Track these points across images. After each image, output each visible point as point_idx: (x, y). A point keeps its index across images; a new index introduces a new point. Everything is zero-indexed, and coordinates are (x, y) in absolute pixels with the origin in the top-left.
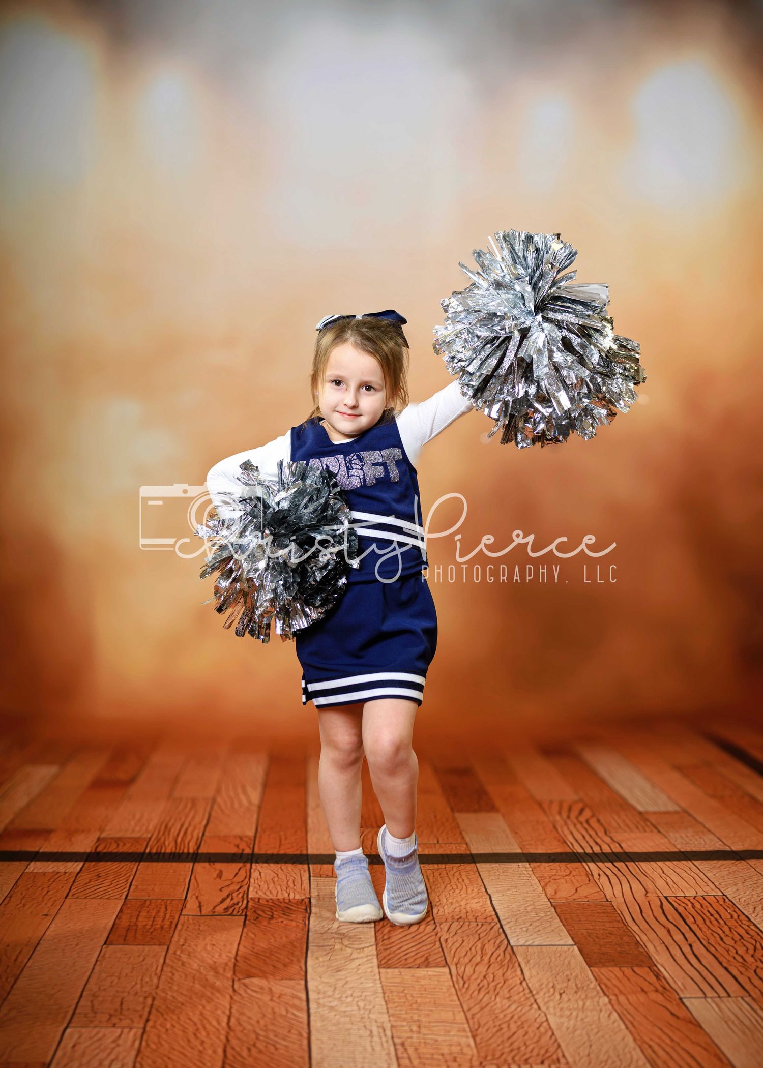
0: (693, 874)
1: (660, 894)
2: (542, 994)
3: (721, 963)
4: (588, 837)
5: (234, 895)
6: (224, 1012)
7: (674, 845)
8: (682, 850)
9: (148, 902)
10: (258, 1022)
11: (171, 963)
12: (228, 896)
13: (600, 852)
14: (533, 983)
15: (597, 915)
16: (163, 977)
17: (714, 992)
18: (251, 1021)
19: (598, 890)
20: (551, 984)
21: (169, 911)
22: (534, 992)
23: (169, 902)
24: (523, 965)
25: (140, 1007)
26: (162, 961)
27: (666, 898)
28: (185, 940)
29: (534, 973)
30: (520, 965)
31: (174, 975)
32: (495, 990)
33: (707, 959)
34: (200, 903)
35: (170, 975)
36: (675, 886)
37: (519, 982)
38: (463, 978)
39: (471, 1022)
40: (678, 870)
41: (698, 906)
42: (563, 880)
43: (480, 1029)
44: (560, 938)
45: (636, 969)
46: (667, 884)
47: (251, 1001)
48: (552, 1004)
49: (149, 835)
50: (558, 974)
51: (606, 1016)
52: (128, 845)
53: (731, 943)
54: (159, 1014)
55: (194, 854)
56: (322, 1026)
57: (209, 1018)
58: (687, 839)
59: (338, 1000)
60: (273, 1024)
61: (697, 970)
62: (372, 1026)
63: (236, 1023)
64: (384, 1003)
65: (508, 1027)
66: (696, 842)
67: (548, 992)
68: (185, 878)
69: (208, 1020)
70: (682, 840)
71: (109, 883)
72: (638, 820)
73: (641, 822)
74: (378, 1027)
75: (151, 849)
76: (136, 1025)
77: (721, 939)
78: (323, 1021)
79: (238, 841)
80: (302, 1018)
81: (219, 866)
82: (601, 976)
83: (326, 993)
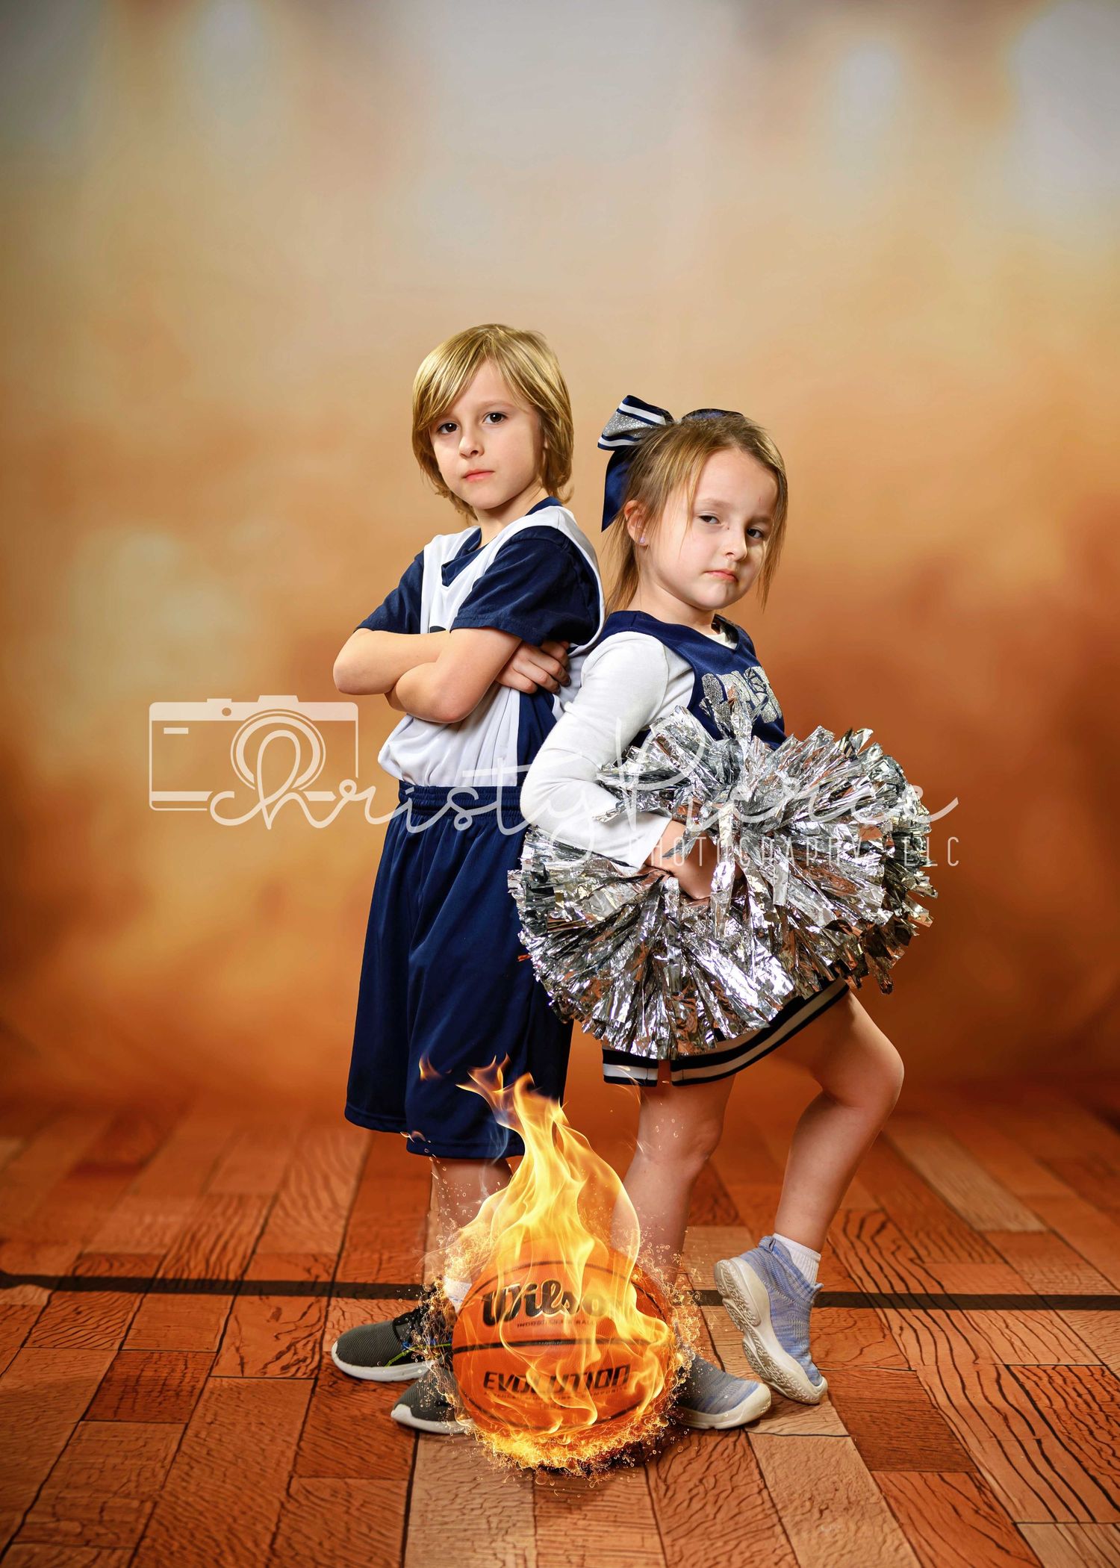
0: (1056, 1331)
1: (998, 1361)
2: (791, 1509)
3: (1085, 1470)
4: (887, 1270)
5: (299, 1346)
6: (267, 1529)
7: (1028, 1284)
8: (1041, 1293)
9: (156, 1356)
10: (320, 1544)
11: (189, 1451)
12: (289, 1348)
13: (906, 1292)
14: (779, 1493)
15: (890, 1390)
16: (174, 1472)
17: (1069, 1514)
18: (310, 1543)
19: (898, 1352)
20: (808, 1495)
21: (190, 1371)
22: (779, 1507)
23: (190, 1355)
24: (763, 1465)
25: (130, 1518)
26: (174, 1447)
27: (1007, 1367)
28: (216, 1415)
29: (780, 1474)
30: (758, 1466)
31: (192, 1468)
32: (716, 1502)
33: (1064, 1462)
34: (242, 1358)
35: (186, 1468)
36: (1024, 1348)
37: (756, 1490)
38: (665, 1481)
39: (668, 1551)
40: (1030, 1324)
41: (1059, 1381)
42: (840, 1336)
43: (683, 1563)
44: (825, 1424)
45: (946, 1475)
46: (1012, 1345)
47: (313, 1512)
48: (806, 1525)
49: (163, 1252)
50: (819, 1480)
51: (892, 1549)
52: (128, 1266)
53: (1107, 1438)
54: (162, 1529)
55: (236, 1281)
56: (424, 1552)
57: (241, 1536)
58: (1051, 1276)
59: (457, 1513)
60: (345, 1547)
61: (1045, 1480)
62: (506, 1554)
63: (285, 1545)
64: (532, 1519)
65: (729, 1560)
66: (1065, 1281)
67: (802, 1507)
68: (218, 1320)
69: (239, 1539)
70: (1042, 1277)
71: (95, 1326)
72: (972, 1242)
73: (977, 1248)
74: (516, 1555)
75: (165, 1273)
76: (122, 1544)
77: (1091, 1433)
78: (428, 1545)
79: (310, 1263)
80: (394, 1539)
81: (276, 1300)
82: (890, 1483)
83: (439, 1503)
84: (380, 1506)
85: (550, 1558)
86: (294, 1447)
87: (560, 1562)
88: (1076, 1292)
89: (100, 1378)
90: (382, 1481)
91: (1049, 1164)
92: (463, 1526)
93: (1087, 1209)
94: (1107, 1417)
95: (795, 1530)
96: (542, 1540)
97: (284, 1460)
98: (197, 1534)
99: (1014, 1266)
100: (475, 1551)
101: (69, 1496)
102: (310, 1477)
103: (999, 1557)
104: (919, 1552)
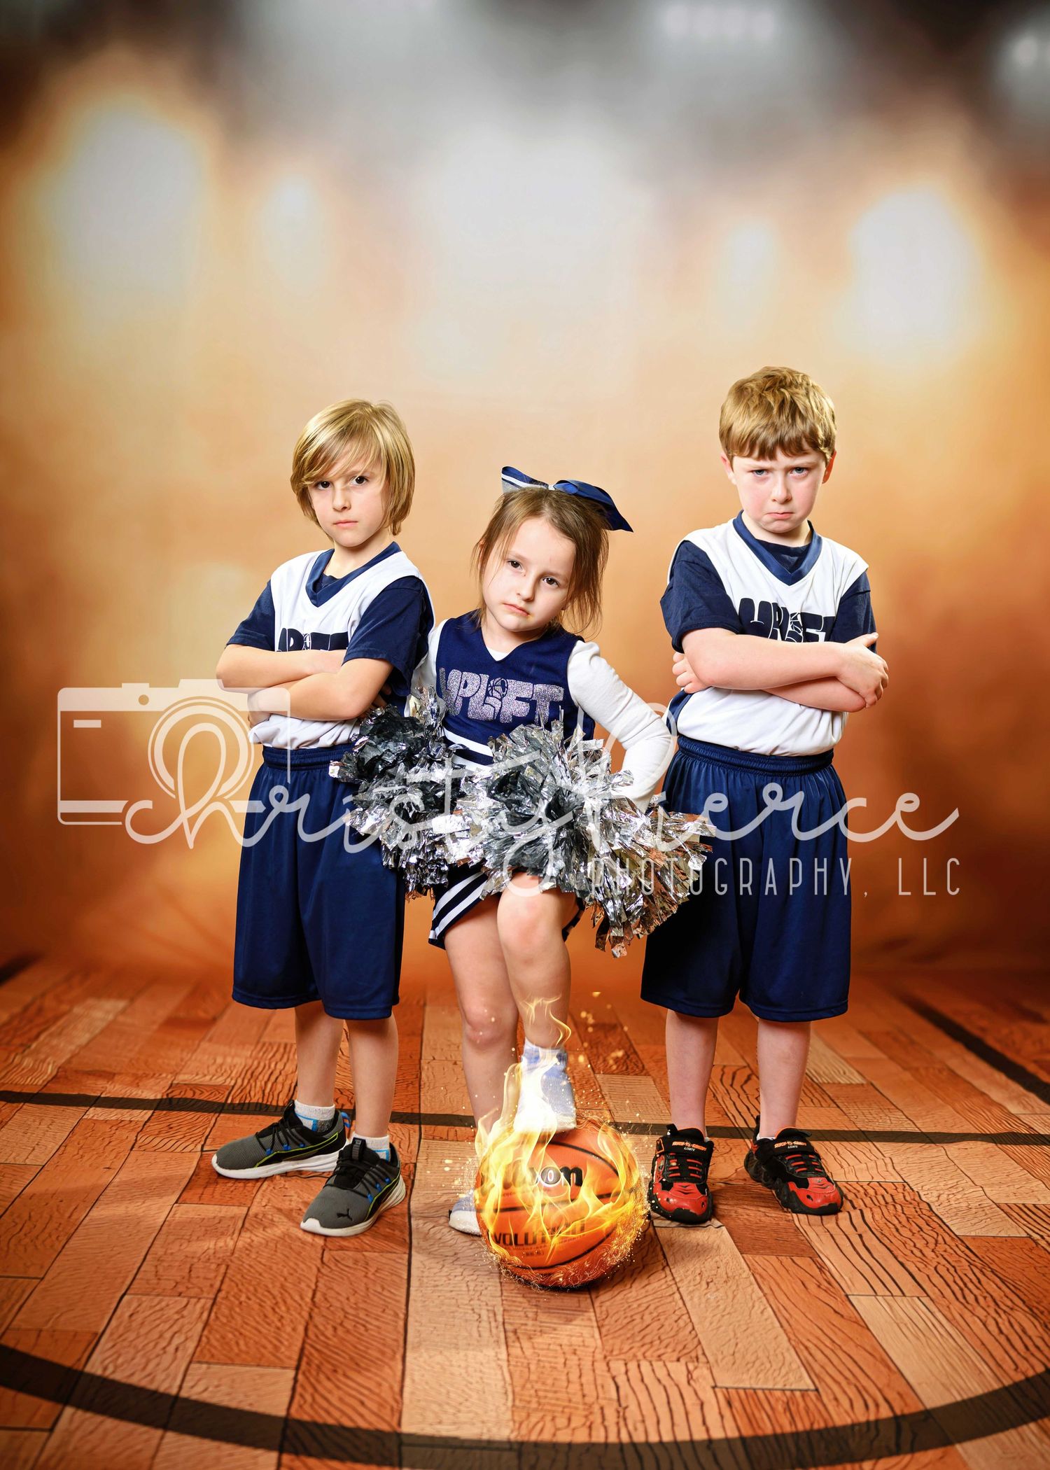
0: (873, 1157)
2: (686, 1282)
3: (896, 1258)
6: (309, 1286)
7: (854, 1124)
8: (863, 1129)
10: (348, 1299)
11: (250, 1228)
14: (677, 1269)
16: (240, 1243)
17: (886, 1290)
18: (340, 1298)
20: (698, 1271)
22: (677, 1280)
24: (666, 1250)
25: (212, 1275)
26: (240, 1224)
29: (679, 1257)
30: (662, 1249)
31: (253, 1241)
32: (632, 1276)
33: (880, 1251)
35: (249, 1240)
37: (661, 1267)
39: (598, 1310)
41: (871, 1192)
42: (720, 1159)
43: (609, 1319)
45: (796, 1259)
47: (340, 1275)
48: (697, 1294)
50: (706, 1260)
51: (759, 1312)
52: (208, 1093)
53: (909, 1234)
54: (233, 1284)
56: (422, 1306)
57: (291, 1292)
58: (870, 1117)
59: (445, 1279)
60: (365, 1302)
61: (867, 1264)
62: (481, 1309)
63: (323, 1299)
64: (499, 1285)
65: (642, 1318)
66: (880, 1121)
67: (694, 1280)
69: (289, 1294)
70: (864, 1118)
72: (814, 1093)
73: (817, 1096)
74: (488, 1310)
76: (205, 1295)
77: (897, 1230)
78: (425, 1302)
80: (401, 1296)
82: (756, 1264)
83: (432, 1270)
84: (389, 1272)
85: (512, 1313)
87: (519, 1316)
88: (888, 1130)
89: (191, 1173)
90: (390, 1254)
91: (869, 1035)
92: (448, 1289)
93: (894, 1069)
94: (908, 1218)
95: (689, 1297)
96: (506, 1300)
98: (259, 1290)
99: (844, 1110)
100: (458, 1306)
102: (338, 1250)
103: (836, 1320)
104: (778, 1314)
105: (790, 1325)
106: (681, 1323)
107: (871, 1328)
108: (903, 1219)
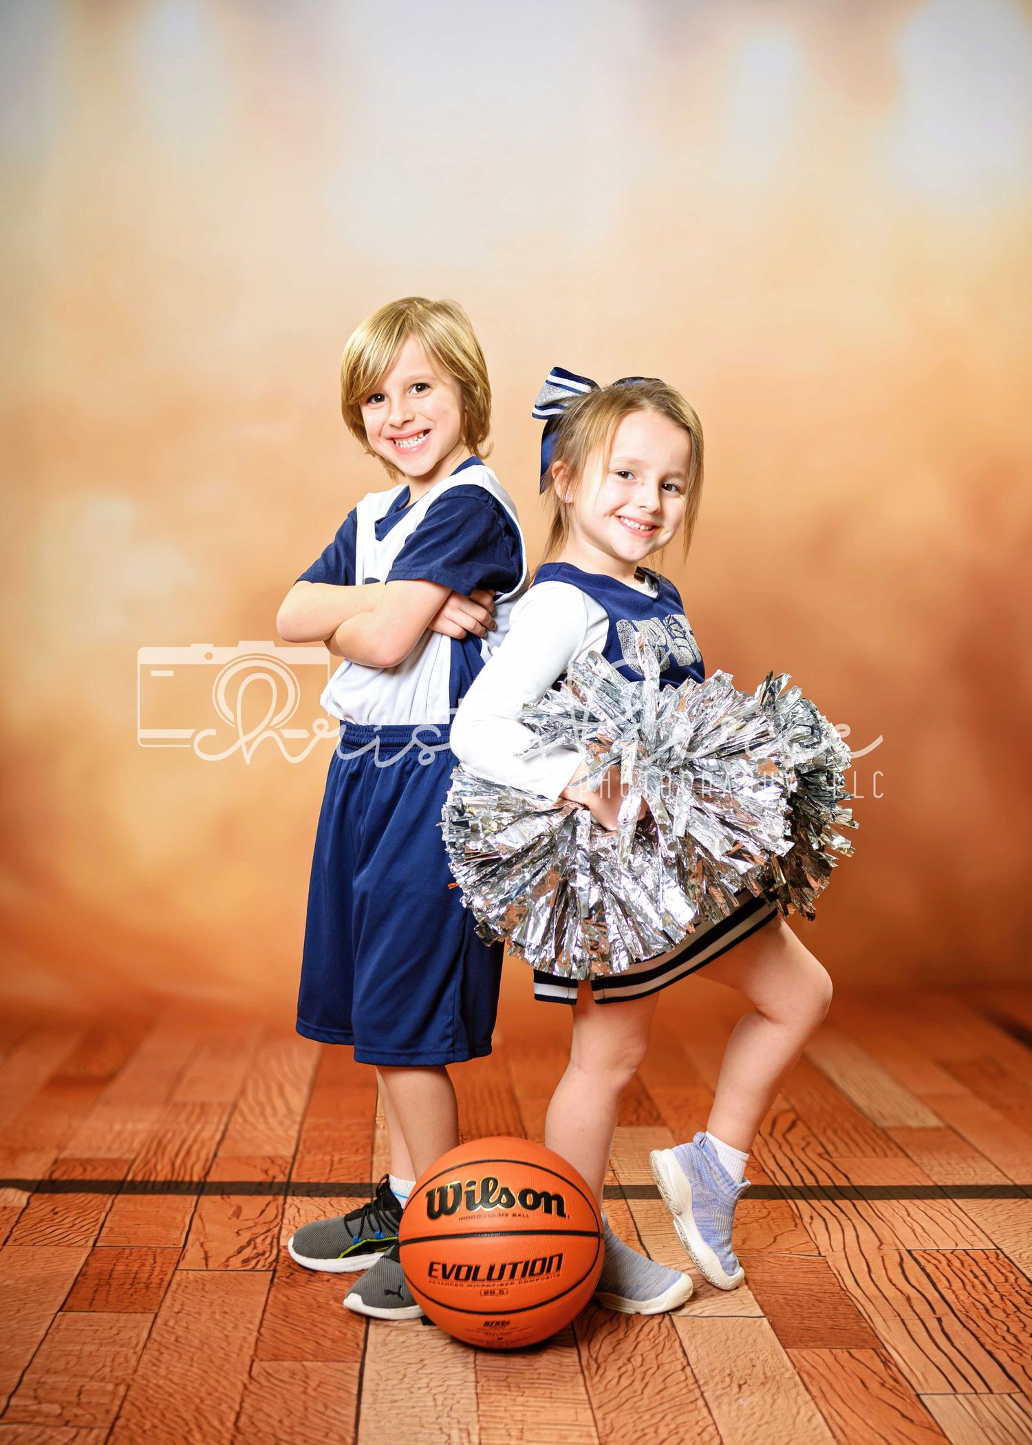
0: (954, 1218)
1: (901, 1247)
2: (712, 1384)
3: (982, 1346)
4: (798, 1164)
5: (259, 1240)
6: (231, 1408)
7: (928, 1176)
8: (940, 1184)
9: (127, 1251)
10: (281, 1421)
11: (159, 1338)
12: (249, 1243)
13: (816, 1184)
14: (701, 1369)
15: (801, 1275)
16: (146, 1358)
17: (967, 1385)
18: (271, 1421)
19: (809, 1239)
20: (728, 1372)
21: (158, 1265)
22: (701, 1382)
23: (159, 1251)
24: (686, 1344)
25: (106, 1400)
26: (145, 1334)
27: (909, 1252)
28: (183, 1305)
29: (702, 1352)
30: (681, 1345)
31: (162, 1354)
32: (643, 1379)
33: (963, 1339)
34: (206, 1253)
35: (156, 1354)
36: (924, 1234)
37: (680, 1367)
38: (596, 1360)
39: (600, 1424)
40: (930, 1212)
41: (957, 1264)
42: (756, 1225)
43: (613, 1434)
44: (743, 1306)
45: (853, 1352)
46: (914, 1231)
47: (273, 1392)
48: (725, 1399)
49: (132, 1156)
50: (738, 1357)
51: (805, 1419)
52: (101, 1170)
53: (1002, 1316)
54: (136, 1410)
55: (199, 1182)
56: (375, 1428)
57: (208, 1415)
58: (948, 1168)
59: (406, 1392)
60: (302, 1424)
61: (945, 1354)
62: (451, 1428)
63: (248, 1423)
64: (474, 1396)
65: (656, 1432)
66: (962, 1173)
67: (722, 1382)
68: (184, 1218)
69: (206, 1418)
70: (940, 1169)
71: (71, 1225)
72: (876, 1139)
73: (880, 1143)
74: (460, 1430)
75: (134, 1177)
76: (99, 1423)
77: (987, 1311)
78: (379, 1422)
79: (267, 1165)
80: (347, 1416)
81: (236, 1199)
82: (802, 1360)
83: (389, 1382)
84: (335, 1386)
85: (491, 1431)
86: (255, 1334)
87: (500, 1435)
88: (971, 1183)
89: (76, 1272)
90: (335, 1364)
91: (946, 1066)
92: (411, 1404)
93: (981, 1106)
94: (1002, 1297)
95: (716, 1403)
96: (484, 1416)
97: (246, 1345)
98: (168, 1415)
99: (915, 1158)
100: (422, 1426)
101: (49, 1381)
102: (271, 1360)
103: (904, 1426)
104: (831, 1422)
105: (845, 1435)
106: (706, 1436)
107: (948, 1434)
108: (996, 1297)
